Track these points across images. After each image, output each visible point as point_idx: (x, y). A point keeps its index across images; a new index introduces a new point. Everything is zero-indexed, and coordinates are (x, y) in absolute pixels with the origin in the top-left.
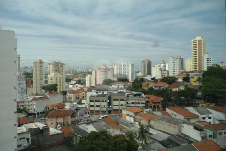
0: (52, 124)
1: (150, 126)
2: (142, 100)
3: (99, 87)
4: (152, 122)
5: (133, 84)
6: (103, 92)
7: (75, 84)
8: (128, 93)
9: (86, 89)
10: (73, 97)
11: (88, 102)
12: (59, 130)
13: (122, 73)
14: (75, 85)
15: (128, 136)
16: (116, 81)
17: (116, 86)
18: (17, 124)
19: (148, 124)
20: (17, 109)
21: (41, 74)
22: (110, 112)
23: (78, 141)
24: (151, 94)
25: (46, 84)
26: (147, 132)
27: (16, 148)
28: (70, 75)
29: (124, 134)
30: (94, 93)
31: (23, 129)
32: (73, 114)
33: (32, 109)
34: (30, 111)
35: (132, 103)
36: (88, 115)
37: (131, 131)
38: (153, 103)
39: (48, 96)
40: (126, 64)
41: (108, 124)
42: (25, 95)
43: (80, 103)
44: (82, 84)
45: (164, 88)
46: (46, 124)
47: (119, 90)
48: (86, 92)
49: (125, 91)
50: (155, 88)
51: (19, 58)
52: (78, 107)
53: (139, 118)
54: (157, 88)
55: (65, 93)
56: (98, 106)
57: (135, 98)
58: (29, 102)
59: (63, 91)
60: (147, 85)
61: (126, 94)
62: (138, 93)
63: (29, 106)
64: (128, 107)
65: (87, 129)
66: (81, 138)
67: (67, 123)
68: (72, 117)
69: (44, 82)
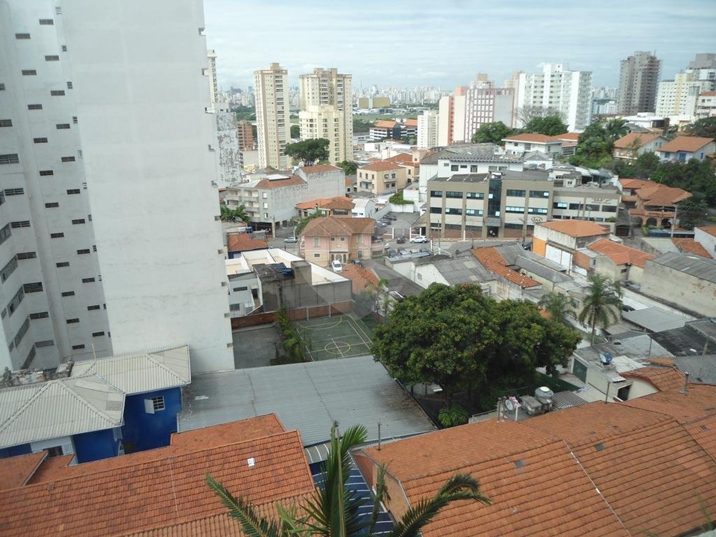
0: (317, 255)
1: (628, 285)
2: (611, 197)
3: (460, 151)
4: (636, 273)
5: (580, 142)
6: (474, 168)
7: (383, 140)
8: (561, 173)
9: (416, 156)
10: (374, 182)
11: (425, 197)
12: (338, 273)
13: (546, 104)
14: (383, 145)
15: (549, 308)
16: (522, 132)
17: (521, 149)
18: (225, 250)
19: (621, 276)
20: (222, 210)
21: (279, 108)
22: (493, 231)
23: (392, 309)
24: (645, 177)
25: (296, 141)
26: (616, 302)
27: (228, 310)
28: (366, 111)
29: (536, 301)
30: (443, 170)
31: (243, 263)
32: (376, 230)
33: (262, 212)
34: (257, 218)
35: (573, 206)
36: (424, 238)
37: (561, 295)
38: (648, 208)
39: (302, 175)
40: (561, 70)
41: (485, 266)
42: (238, 171)
43: (398, 199)
44: (406, 141)
45: (697, 156)
46: (301, 256)
47: (528, 163)
48: (417, 167)
49: (549, 165)
50: (662, 158)
51: (213, 59)
52: (390, 213)
53: (593, 255)
54: (671, 158)
55: (350, 168)
56: (454, 212)
57: (584, 189)
58: (250, 192)
59: (345, 163)
60: (636, 145)
61: (553, 175)
62: (596, 172)
63: (251, 203)
64: (559, 217)
65: (420, 276)
66: (401, 301)
67: (360, 256)
68: (374, 239)
69: (288, 133)
